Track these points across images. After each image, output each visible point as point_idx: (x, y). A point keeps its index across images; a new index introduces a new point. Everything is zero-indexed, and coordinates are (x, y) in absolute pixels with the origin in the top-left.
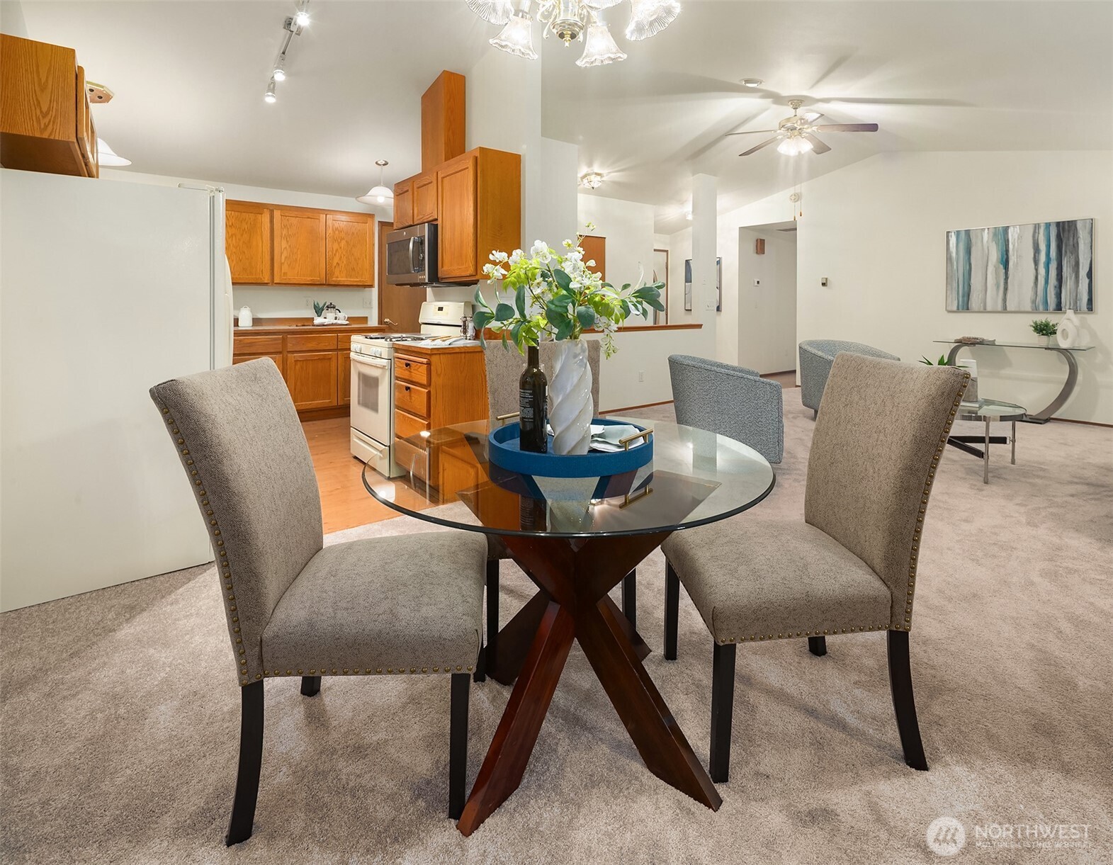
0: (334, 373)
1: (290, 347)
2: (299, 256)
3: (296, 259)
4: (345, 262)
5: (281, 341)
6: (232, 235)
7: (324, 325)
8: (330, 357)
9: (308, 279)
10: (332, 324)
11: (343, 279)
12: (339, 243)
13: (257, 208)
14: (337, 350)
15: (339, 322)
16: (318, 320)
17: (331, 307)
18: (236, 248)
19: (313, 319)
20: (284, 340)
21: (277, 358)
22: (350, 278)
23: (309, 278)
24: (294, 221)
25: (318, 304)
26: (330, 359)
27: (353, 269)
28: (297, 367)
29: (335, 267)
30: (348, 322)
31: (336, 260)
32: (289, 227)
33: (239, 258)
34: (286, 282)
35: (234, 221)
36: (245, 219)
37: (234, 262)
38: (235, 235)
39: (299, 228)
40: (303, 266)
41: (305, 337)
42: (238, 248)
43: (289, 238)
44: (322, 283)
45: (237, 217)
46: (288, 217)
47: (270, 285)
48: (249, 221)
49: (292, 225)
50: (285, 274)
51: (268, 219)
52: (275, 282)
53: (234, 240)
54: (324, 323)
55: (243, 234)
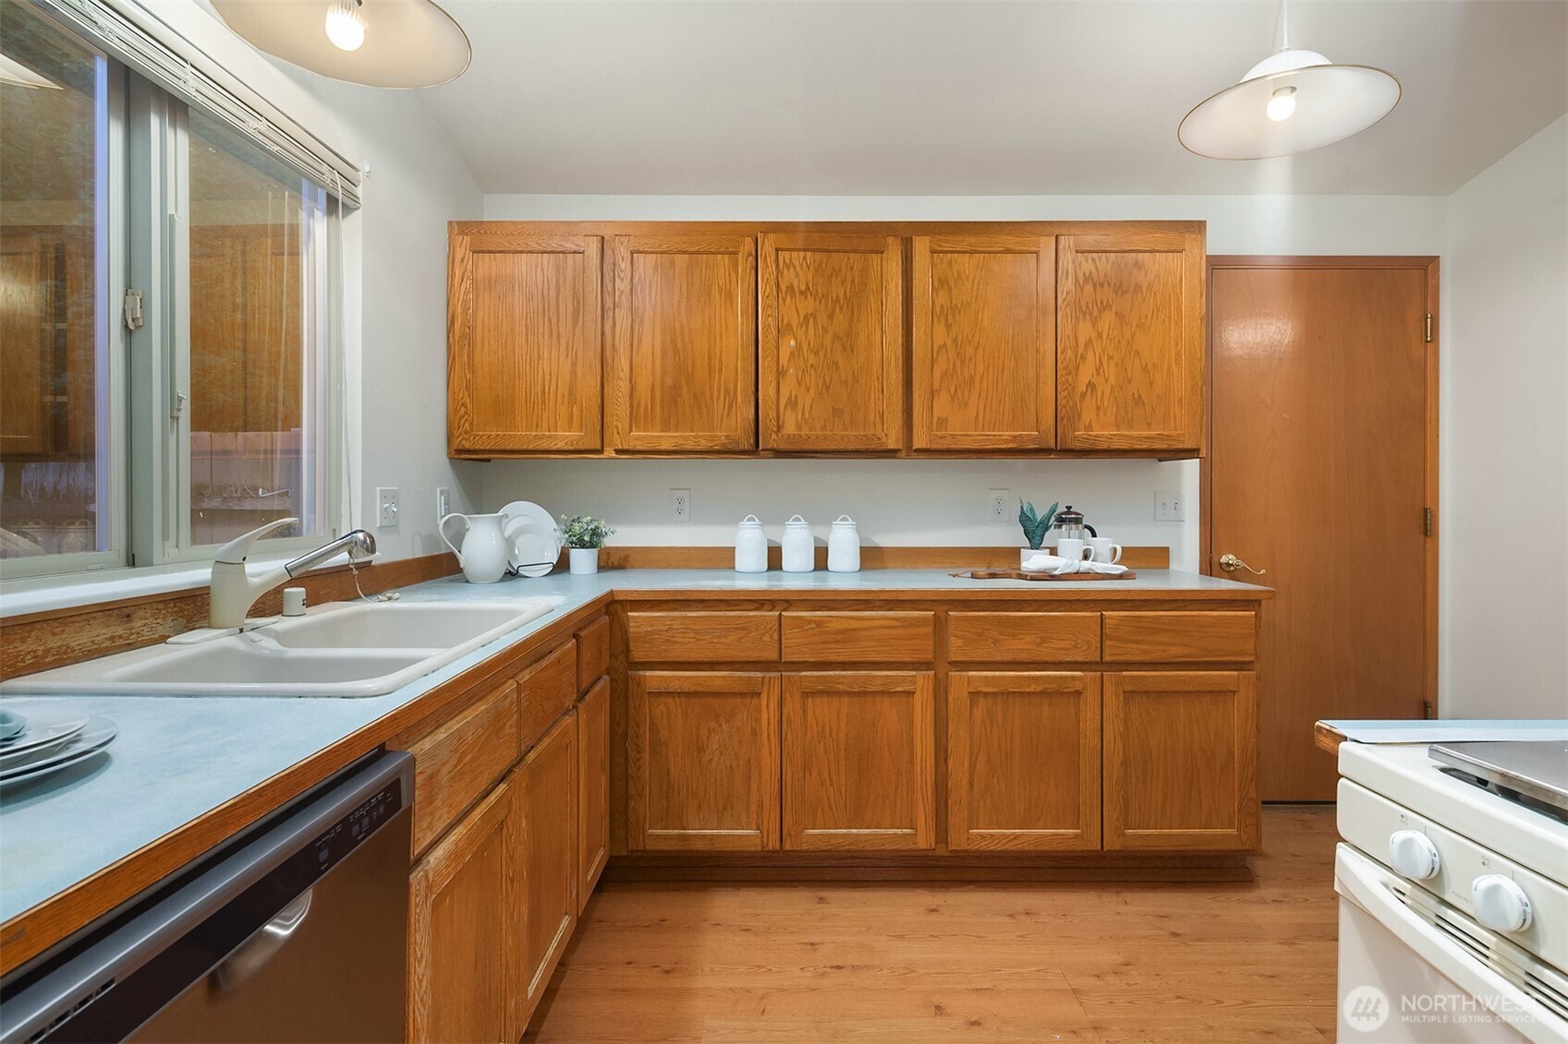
0: (1090, 739)
1: (956, 648)
2: (981, 368)
3: (972, 379)
4: (1112, 380)
5: (929, 630)
6: (806, 318)
7: (1053, 578)
8: (1079, 686)
9: (1004, 436)
10: (1078, 576)
11: (1104, 431)
12: (1094, 323)
13: (868, 237)
14: (1100, 665)
15: (1100, 567)
16: (1034, 561)
17: (1068, 518)
18: (816, 354)
19: (1014, 553)
20: (939, 625)
21: (920, 682)
22: (1130, 426)
23: (1007, 434)
24: (966, 263)
25: (1032, 510)
26: (1078, 693)
27: (1138, 401)
28: (978, 713)
29: (1083, 395)
30: (1123, 568)
31: (1086, 373)
32: (952, 284)
33: (824, 380)
34: (945, 447)
35: (810, 278)
36: (840, 270)
37: (812, 392)
38: (815, 318)
39: (979, 283)
40: (990, 396)
41: (1000, 617)
42: (822, 354)
43: (954, 315)
44: (1045, 447)
45: (820, 265)
46: (949, 255)
47: (903, 454)
48: (849, 275)
49: (959, 276)
50: (942, 422)
51: (897, 264)
52: (915, 447)
53: (811, 331)
54: (1056, 569)
55: (834, 310)
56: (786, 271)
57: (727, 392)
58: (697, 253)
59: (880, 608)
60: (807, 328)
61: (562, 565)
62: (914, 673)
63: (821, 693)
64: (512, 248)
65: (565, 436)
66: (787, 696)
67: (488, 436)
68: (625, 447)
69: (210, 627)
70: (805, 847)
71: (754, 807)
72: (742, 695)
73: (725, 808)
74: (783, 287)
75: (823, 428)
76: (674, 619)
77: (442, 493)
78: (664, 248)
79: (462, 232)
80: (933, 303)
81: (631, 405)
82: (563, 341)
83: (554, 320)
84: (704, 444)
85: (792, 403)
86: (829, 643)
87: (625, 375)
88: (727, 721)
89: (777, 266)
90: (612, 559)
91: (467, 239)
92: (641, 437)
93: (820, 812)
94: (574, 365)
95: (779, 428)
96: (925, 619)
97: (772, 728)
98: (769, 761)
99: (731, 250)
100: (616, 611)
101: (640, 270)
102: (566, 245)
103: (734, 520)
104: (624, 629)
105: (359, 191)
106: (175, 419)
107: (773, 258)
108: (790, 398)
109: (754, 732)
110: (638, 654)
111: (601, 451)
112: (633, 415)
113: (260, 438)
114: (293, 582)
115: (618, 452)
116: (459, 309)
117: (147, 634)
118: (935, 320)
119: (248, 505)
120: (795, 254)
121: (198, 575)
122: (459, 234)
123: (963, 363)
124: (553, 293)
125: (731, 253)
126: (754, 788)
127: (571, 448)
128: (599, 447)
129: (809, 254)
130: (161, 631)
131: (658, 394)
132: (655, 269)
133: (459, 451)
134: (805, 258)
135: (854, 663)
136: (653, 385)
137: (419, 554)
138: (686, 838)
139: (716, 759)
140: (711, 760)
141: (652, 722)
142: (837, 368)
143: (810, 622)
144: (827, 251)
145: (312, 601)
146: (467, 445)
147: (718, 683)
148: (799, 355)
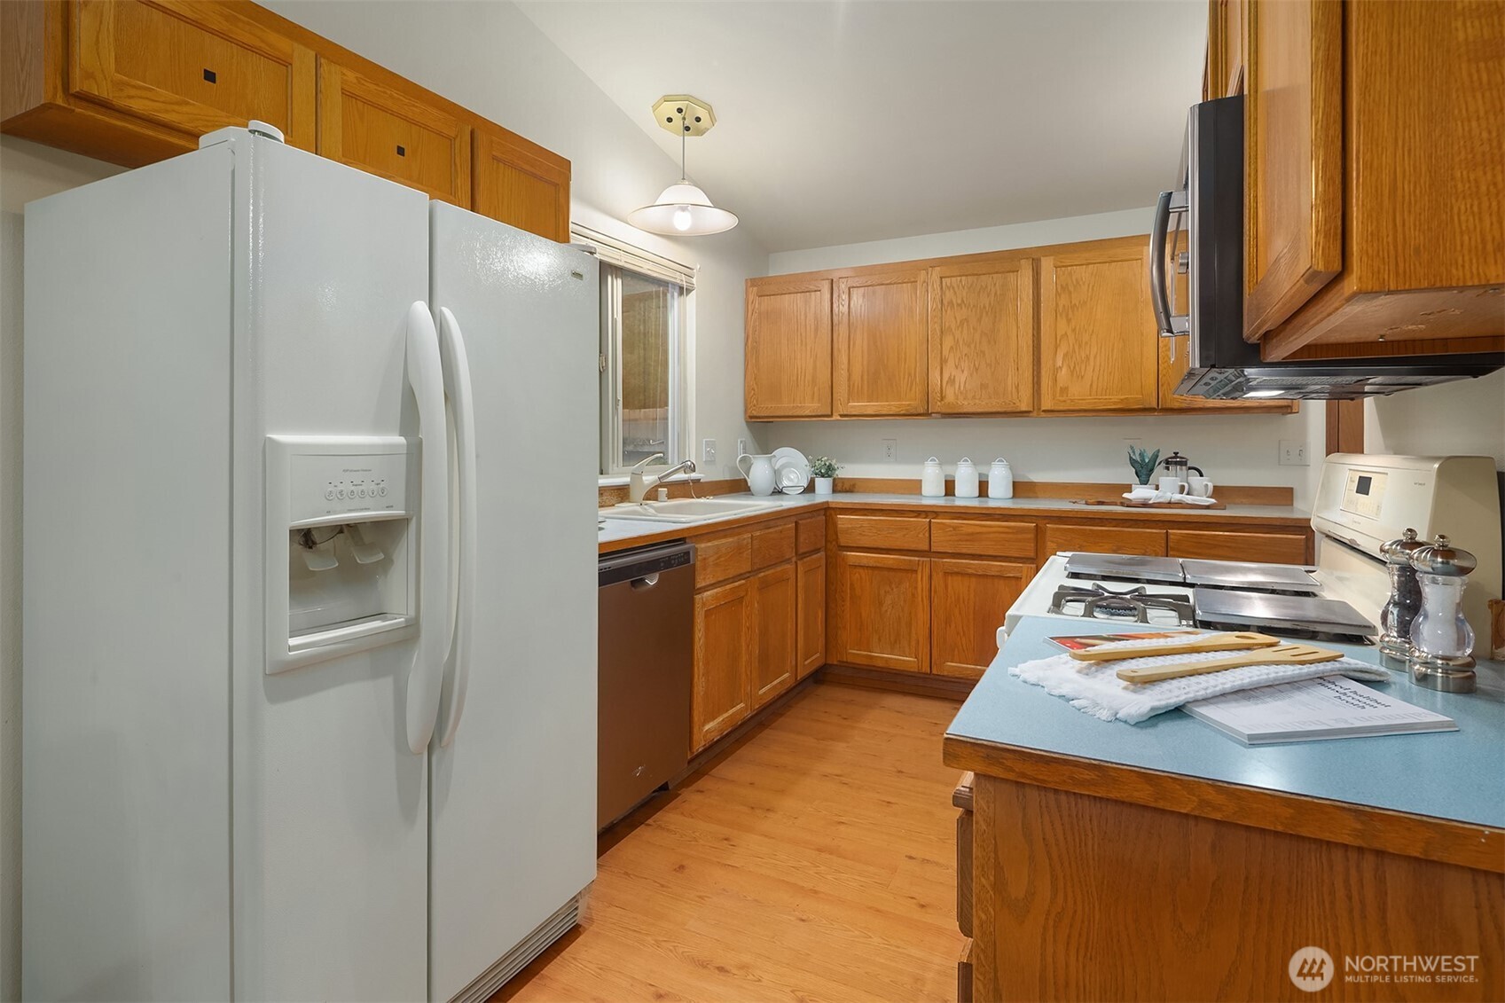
1: (1052, 550)
2: (1095, 349)
3: (1088, 358)
5: (1031, 536)
6: (962, 323)
9: (1114, 400)
10: (1170, 504)
13: (1007, 261)
15: (1190, 499)
16: (1140, 493)
17: (1176, 461)
18: (969, 346)
20: (1039, 532)
21: (1025, 571)
23: (1115, 398)
24: (1083, 273)
25: (1142, 453)
30: (1211, 501)
32: (1071, 289)
33: (975, 365)
34: (1065, 408)
35: (965, 294)
36: (986, 287)
37: (966, 372)
38: (968, 322)
39: (1093, 286)
40: (1102, 370)
41: (1085, 530)
42: (972, 346)
43: (1073, 311)
44: (1147, 406)
45: (971, 285)
46: (1069, 268)
47: (1035, 414)
48: (993, 290)
49: (1078, 282)
50: (1064, 390)
51: (1029, 278)
52: (1043, 408)
53: (965, 331)
54: (1150, 500)
55: (981, 317)
56: (947, 291)
57: (910, 374)
58: (890, 284)
59: (998, 520)
60: (962, 328)
61: (810, 488)
62: (1021, 565)
63: (957, 573)
64: (780, 292)
65: (811, 407)
66: (934, 573)
67: (767, 408)
68: (845, 413)
69: (630, 502)
70: (946, 673)
71: (913, 643)
72: (906, 571)
73: (895, 642)
74: (945, 302)
75: (974, 397)
76: (864, 520)
77: (741, 442)
78: (869, 283)
79: (753, 285)
80: (1057, 304)
81: (849, 386)
82: (808, 348)
83: (804, 334)
84: (894, 410)
85: (952, 381)
86: (962, 541)
87: (845, 366)
88: (897, 587)
89: (942, 288)
90: (845, 486)
91: (755, 289)
92: (857, 406)
93: (956, 652)
94: (815, 362)
95: (942, 398)
96: (1028, 528)
97: (924, 593)
98: (922, 616)
99: (913, 280)
100: (831, 514)
101: (854, 298)
102: (811, 287)
103: (921, 460)
104: (835, 524)
105: (694, 280)
106: (617, 409)
107: (938, 283)
108: (950, 378)
109: (913, 595)
110: (843, 541)
111: (831, 415)
112: (850, 393)
113: (649, 411)
114: (661, 486)
115: (841, 416)
116: (751, 332)
117: (608, 503)
118: (1058, 315)
119: (646, 449)
120: (954, 279)
121: (625, 480)
122: (751, 286)
123: (1080, 346)
124: (803, 317)
125: (912, 282)
126: (913, 631)
127: (814, 414)
128: (830, 413)
129: (963, 278)
130: (613, 502)
131: (865, 377)
132: (864, 296)
133: (751, 417)
134: (961, 281)
135: (981, 556)
136: (862, 372)
137: (728, 477)
138: (872, 657)
139: (889, 610)
140: (886, 611)
141: (852, 585)
142: (984, 355)
143: (950, 526)
144: (976, 275)
145: (670, 496)
146: (755, 413)
147: (891, 562)
148: (956, 349)
